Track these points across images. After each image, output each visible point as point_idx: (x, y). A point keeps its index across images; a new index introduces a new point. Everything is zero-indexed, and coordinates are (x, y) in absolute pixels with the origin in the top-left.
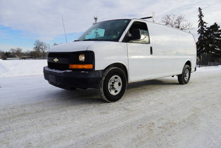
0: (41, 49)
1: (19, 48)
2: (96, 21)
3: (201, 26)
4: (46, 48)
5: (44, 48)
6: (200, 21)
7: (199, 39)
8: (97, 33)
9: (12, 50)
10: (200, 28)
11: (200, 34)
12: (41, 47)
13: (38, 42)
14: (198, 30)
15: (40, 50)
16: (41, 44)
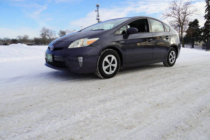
0: (48, 35)
1: (26, 35)
2: (98, 8)
3: (207, 12)
4: (52, 35)
5: (50, 34)
6: (207, 6)
7: (205, 24)
8: (98, 19)
9: (19, 37)
10: (207, 13)
11: (206, 20)
12: (47, 34)
13: (44, 29)
14: (205, 15)
15: (47, 37)
16: (47, 31)
